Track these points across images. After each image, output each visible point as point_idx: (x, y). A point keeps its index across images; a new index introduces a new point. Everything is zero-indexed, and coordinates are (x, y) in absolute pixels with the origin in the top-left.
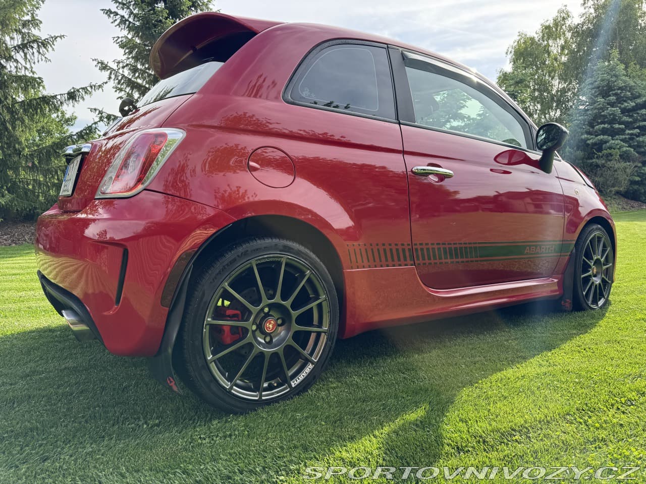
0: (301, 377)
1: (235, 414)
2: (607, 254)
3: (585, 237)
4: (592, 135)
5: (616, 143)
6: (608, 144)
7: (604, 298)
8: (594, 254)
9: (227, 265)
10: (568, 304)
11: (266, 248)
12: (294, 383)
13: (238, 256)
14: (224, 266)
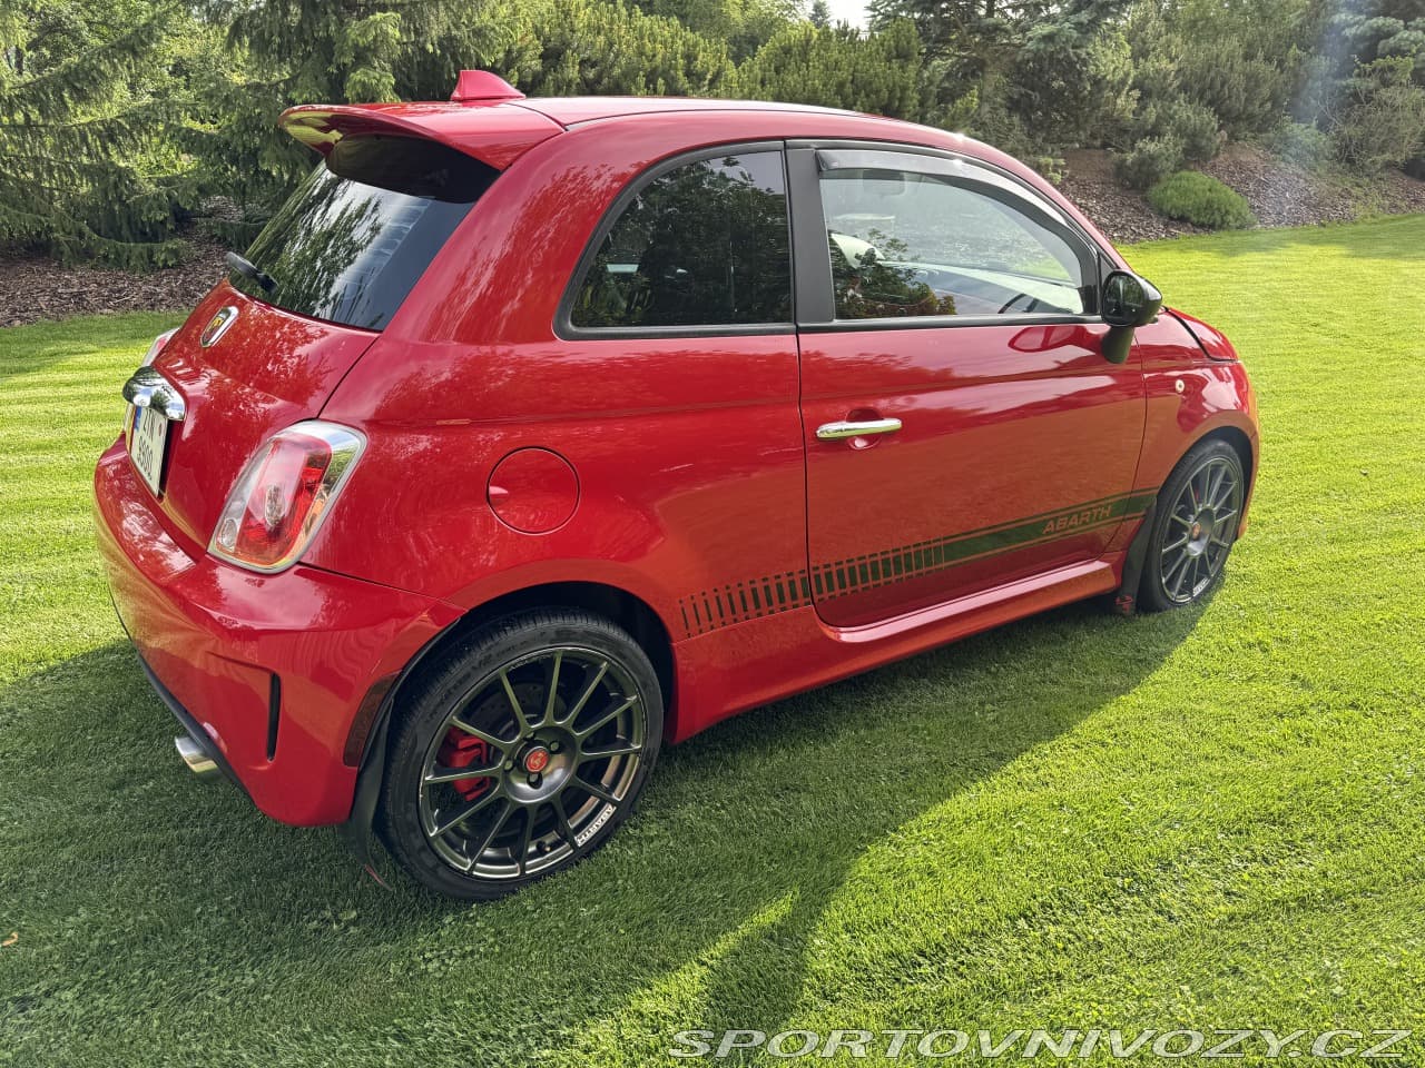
0: (594, 828)
1: (481, 901)
2: (1231, 494)
3: (1183, 473)
4: (1360, 12)
5: (1412, 38)
6: (1392, 41)
7: (1209, 577)
8: (1198, 503)
9: (455, 687)
10: (1127, 603)
11: (525, 644)
12: (581, 840)
13: (474, 668)
14: (449, 691)
